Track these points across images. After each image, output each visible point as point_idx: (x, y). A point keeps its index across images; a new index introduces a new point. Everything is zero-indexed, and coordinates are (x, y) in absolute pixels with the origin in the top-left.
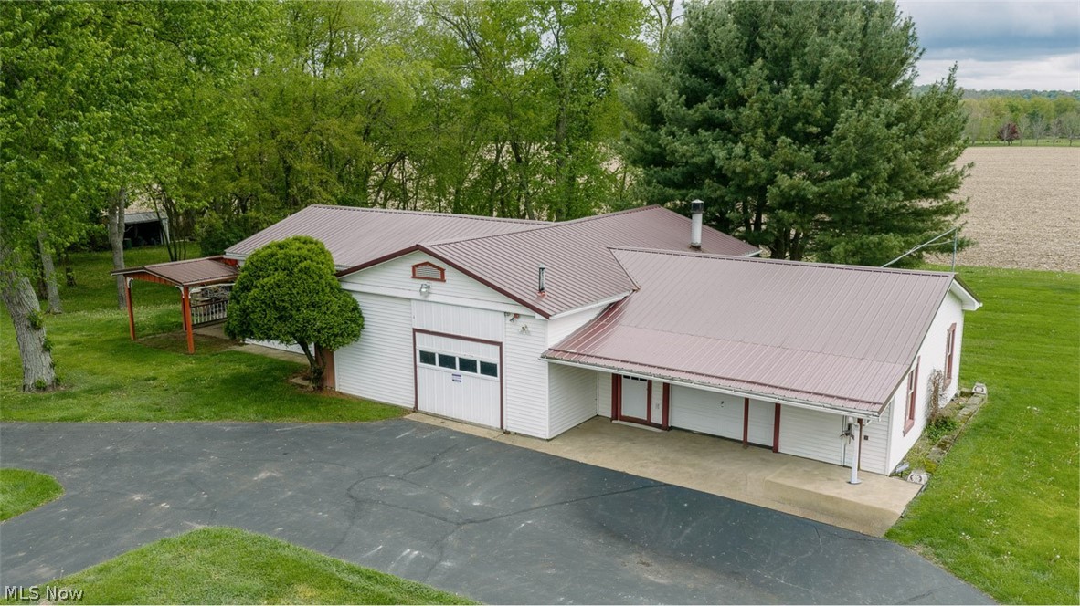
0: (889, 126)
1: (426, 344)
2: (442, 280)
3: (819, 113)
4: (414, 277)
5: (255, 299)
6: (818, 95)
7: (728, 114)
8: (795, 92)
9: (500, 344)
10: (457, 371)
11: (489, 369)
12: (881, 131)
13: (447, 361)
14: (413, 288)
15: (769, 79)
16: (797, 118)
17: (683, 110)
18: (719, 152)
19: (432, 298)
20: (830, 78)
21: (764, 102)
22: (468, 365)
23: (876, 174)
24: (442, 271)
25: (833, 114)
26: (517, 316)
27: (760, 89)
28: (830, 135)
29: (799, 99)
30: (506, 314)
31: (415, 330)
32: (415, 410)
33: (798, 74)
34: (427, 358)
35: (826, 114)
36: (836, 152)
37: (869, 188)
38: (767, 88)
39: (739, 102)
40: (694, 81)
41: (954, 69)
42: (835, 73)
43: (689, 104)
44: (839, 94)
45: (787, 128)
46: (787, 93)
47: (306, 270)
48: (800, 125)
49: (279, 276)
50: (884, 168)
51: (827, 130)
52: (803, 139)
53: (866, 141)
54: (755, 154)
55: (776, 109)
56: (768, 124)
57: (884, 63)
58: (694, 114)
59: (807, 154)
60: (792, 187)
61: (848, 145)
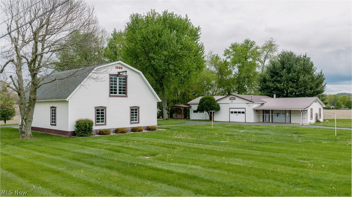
0: (309, 79)
1: (231, 110)
2: (235, 99)
3: (296, 78)
4: (230, 100)
5: (204, 103)
6: (296, 75)
7: (279, 79)
8: (292, 74)
9: (245, 108)
10: (237, 114)
11: (243, 113)
12: (307, 80)
13: (236, 112)
14: (230, 101)
15: (287, 73)
16: (292, 79)
17: (271, 79)
18: (278, 85)
19: (233, 103)
20: (298, 72)
21: (286, 76)
22: (239, 112)
23: (307, 88)
24: (235, 98)
25: (299, 78)
26: (248, 103)
27: (285, 74)
28: (298, 81)
29: (292, 76)
30: (246, 103)
31: (230, 108)
32: (229, 122)
33: (292, 71)
34: (232, 112)
35: (297, 78)
36: (299, 84)
37: (306, 90)
38: (287, 74)
39: (282, 76)
40: (272, 74)
41: (322, 70)
42: (299, 71)
43: (272, 78)
44: (299, 74)
45: (290, 81)
46: (290, 74)
47: (212, 99)
48: (293, 80)
49: (208, 100)
50: (309, 87)
51: (298, 80)
52: (293, 82)
53: (305, 82)
54: (285, 85)
55: (288, 77)
56: (287, 80)
57: (308, 69)
58: (273, 79)
59: (294, 85)
60: (292, 90)
61: (302, 83)
